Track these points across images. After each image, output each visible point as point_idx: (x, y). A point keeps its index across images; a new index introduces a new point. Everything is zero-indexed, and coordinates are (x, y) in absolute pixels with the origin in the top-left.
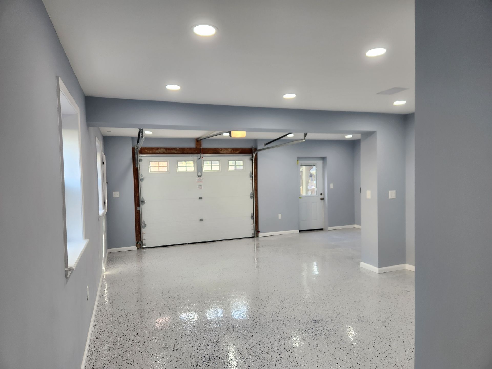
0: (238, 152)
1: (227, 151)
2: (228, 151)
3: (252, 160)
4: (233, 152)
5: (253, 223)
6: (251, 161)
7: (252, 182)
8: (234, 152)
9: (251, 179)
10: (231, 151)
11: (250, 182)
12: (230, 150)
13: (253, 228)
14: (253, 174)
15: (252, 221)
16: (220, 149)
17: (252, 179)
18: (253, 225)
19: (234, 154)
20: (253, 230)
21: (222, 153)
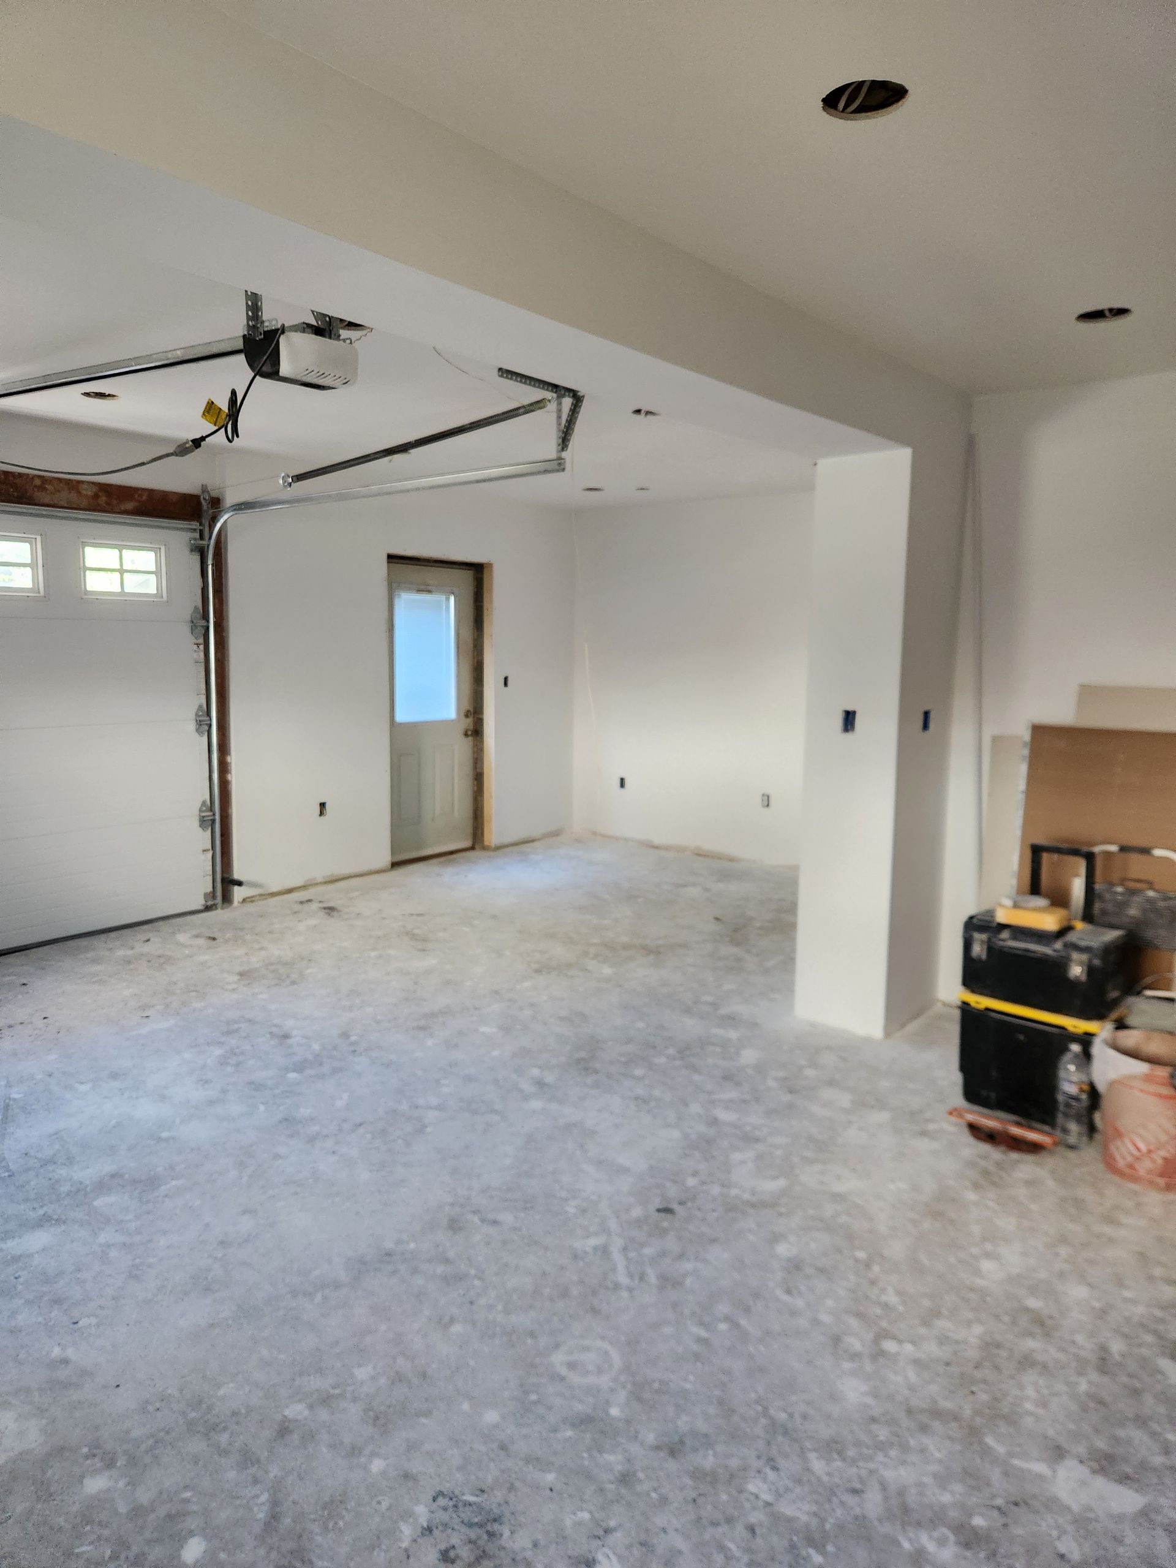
0: (130, 506)
1: (73, 496)
2: (79, 492)
3: (202, 552)
4: (103, 499)
5: (210, 847)
6: (196, 558)
7: (202, 655)
8: (108, 504)
9: (198, 645)
10: (96, 496)
11: (195, 655)
12: (89, 492)
13: (210, 868)
14: (205, 617)
15: (203, 838)
16: (38, 482)
17: (201, 641)
18: (210, 854)
19: (112, 511)
20: (209, 879)
21: (47, 501)
